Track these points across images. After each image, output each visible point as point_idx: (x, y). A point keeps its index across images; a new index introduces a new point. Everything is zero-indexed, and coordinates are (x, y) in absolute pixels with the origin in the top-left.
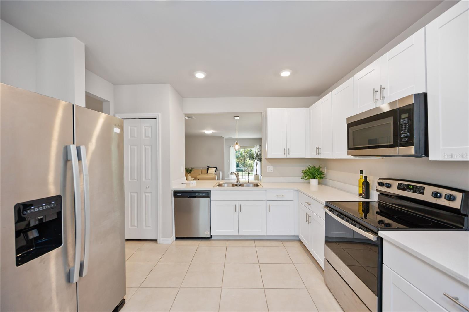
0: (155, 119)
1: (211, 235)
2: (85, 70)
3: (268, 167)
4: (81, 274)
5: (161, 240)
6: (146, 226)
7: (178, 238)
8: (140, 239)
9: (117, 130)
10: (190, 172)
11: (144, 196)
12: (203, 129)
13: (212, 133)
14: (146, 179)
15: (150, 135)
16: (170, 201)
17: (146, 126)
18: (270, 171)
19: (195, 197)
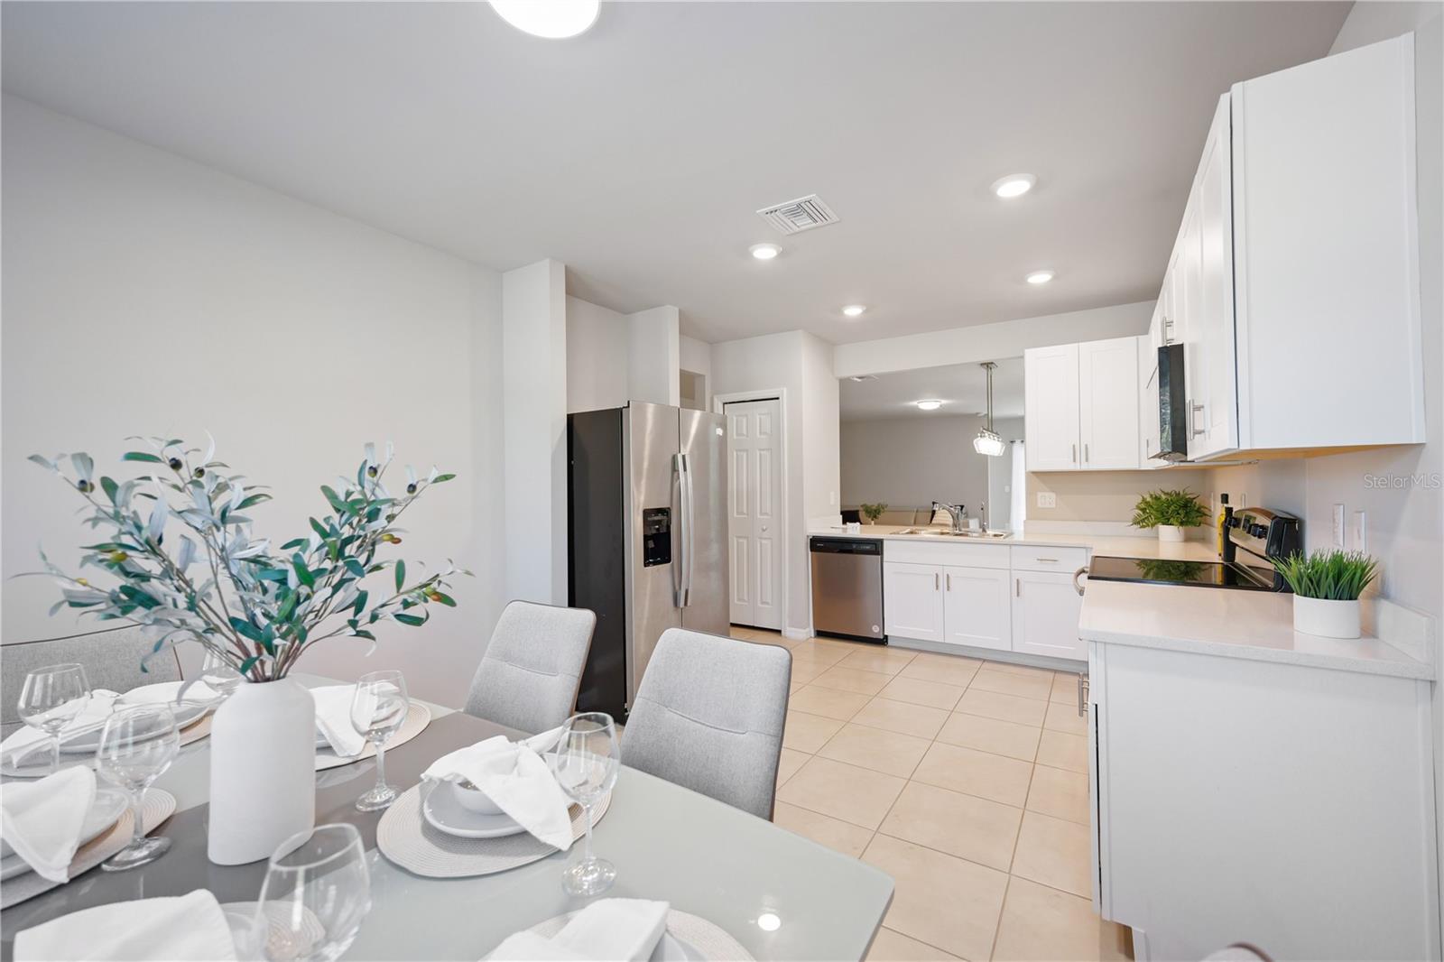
0: (778, 398)
1: (886, 634)
2: (680, 338)
3: (1040, 494)
4: (686, 604)
5: (788, 631)
6: (763, 603)
7: (820, 634)
8: (751, 625)
9: (720, 432)
10: (875, 517)
11: (759, 545)
12: (912, 400)
13: (941, 406)
14: (761, 514)
15: (769, 431)
16: (804, 557)
17: (763, 414)
18: (1047, 506)
19: (851, 552)
